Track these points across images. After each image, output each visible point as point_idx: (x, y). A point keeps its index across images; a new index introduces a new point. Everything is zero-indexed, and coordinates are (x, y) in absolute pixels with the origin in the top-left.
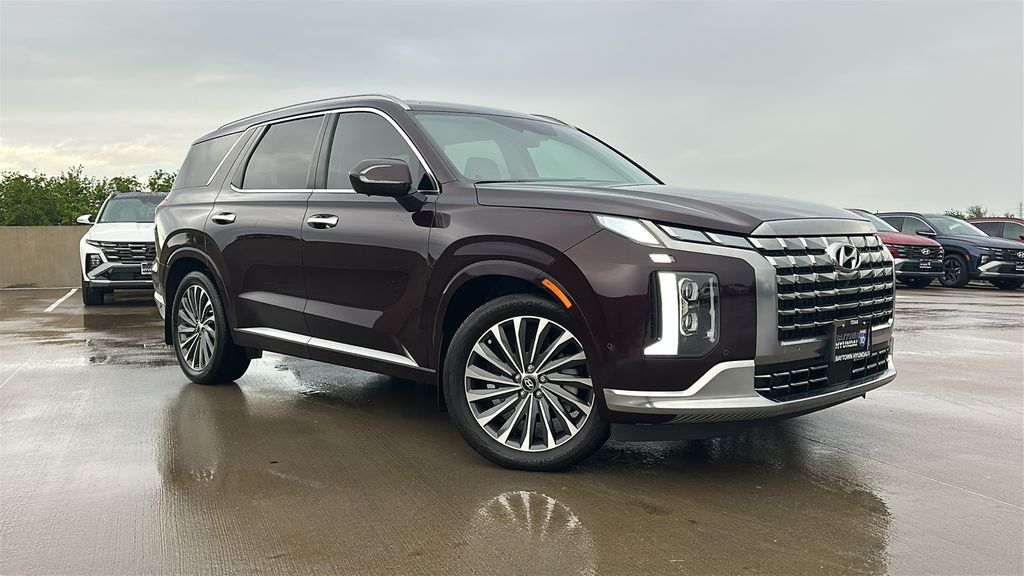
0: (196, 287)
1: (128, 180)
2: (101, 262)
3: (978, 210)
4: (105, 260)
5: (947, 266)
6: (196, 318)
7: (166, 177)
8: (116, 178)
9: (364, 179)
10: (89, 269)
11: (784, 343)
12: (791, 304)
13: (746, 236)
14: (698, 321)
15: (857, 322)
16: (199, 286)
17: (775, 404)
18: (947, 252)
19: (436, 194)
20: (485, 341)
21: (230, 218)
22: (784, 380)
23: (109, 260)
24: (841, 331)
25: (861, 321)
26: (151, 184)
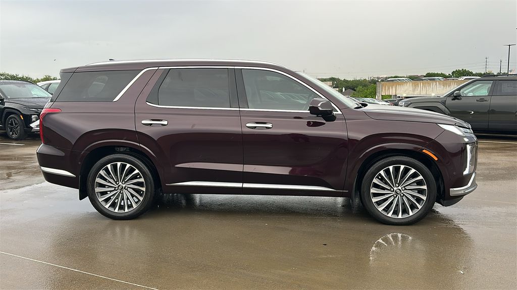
0: (119, 163)
9: (320, 108)
20: (378, 177)
21: (163, 122)
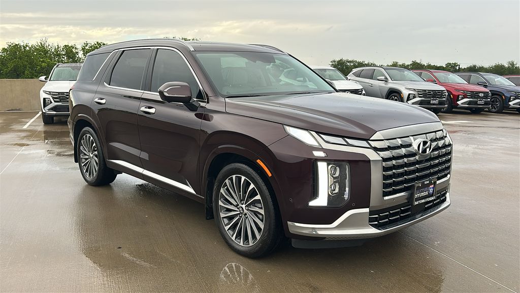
0: (88, 135)
1: (72, 46)
2: (51, 102)
3: (513, 63)
4: (53, 101)
5: (492, 102)
6: (89, 151)
7: (90, 45)
8: (66, 46)
9: (166, 94)
10: (45, 106)
11: (386, 198)
12: (390, 177)
13: (367, 140)
14: (339, 188)
15: (428, 182)
16: (89, 135)
17: (380, 231)
18: (493, 94)
19: (205, 102)
21: (103, 101)
22: (386, 217)
23: (55, 101)
24: (419, 188)
25: (430, 181)
26: (83, 49)
